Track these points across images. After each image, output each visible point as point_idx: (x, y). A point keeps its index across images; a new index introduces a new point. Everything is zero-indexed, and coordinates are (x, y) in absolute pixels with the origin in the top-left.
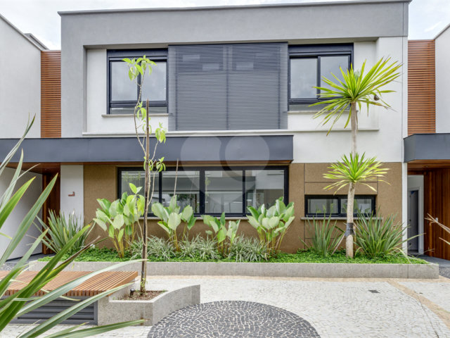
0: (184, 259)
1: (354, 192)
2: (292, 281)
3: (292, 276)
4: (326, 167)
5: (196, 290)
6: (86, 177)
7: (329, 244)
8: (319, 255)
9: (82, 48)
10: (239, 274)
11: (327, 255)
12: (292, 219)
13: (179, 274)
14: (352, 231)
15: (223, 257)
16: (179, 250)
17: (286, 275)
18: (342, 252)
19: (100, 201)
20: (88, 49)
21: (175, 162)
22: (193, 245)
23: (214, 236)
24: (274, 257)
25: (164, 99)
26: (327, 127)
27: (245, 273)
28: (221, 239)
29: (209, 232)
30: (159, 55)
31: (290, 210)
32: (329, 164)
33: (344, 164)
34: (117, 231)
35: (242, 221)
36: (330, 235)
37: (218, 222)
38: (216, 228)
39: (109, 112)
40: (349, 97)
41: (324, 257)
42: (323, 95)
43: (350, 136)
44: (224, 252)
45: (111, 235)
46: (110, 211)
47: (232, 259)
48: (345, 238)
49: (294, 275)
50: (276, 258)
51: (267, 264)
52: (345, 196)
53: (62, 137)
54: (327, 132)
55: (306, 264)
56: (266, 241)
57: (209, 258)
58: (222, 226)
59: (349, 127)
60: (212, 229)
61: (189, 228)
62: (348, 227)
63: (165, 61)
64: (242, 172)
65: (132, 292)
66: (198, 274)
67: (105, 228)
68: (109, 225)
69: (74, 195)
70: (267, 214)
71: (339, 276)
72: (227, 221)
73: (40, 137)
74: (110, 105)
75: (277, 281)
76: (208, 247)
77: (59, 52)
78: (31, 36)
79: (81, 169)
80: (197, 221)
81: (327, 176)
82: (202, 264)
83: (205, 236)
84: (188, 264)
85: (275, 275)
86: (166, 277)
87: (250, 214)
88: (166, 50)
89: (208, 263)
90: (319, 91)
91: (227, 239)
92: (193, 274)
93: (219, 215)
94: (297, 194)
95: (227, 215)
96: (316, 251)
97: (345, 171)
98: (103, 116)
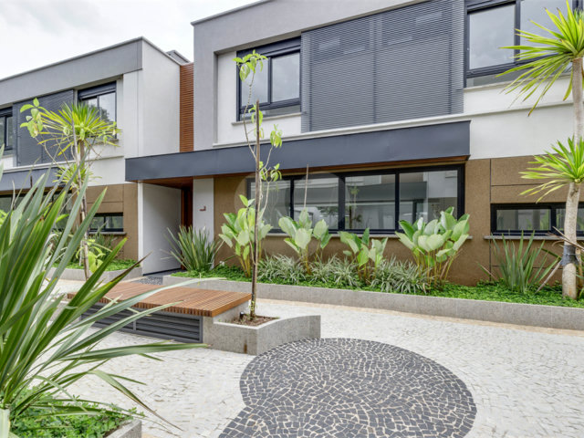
0: (314, 283)
1: (578, 197)
2: (462, 325)
3: (464, 318)
4: (526, 162)
5: (315, 320)
6: (216, 191)
7: (530, 276)
8: (513, 291)
9: (213, 54)
10: (384, 308)
11: (525, 290)
12: (464, 237)
13: (308, 301)
14: (573, 259)
15: (364, 285)
16: (310, 272)
17: (453, 315)
18: (555, 289)
19: (226, 216)
20: (218, 55)
21: (304, 170)
22: (327, 268)
23: (353, 258)
24: (437, 288)
25: (298, 96)
26: (530, 103)
27: (392, 307)
28: (363, 261)
29: (347, 252)
30: (291, 46)
31: (461, 225)
32: (532, 158)
33: (558, 155)
34: (242, 248)
35: (390, 239)
36: (531, 264)
37: (358, 241)
38: (355, 248)
39: (239, 119)
40: (568, 52)
41: (521, 293)
42: (523, 57)
43: (571, 111)
44: (366, 278)
45: (238, 252)
46: (235, 226)
47: (377, 287)
48: (561, 268)
49: (465, 315)
50: (441, 290)
51: (424, 298)
52: (562, 205)
53: (195, 149)
54: (529, 111)
55: (488, 302)
56: (426, 266)
57: (346, 284)
58: (363, 246)
59: (570, 98)
60: (350, 249)
61: (323, 246)
62: (566, 252)
63: (298, 51)
64: (394, 176)
65: (242, 316)
66: (331, 303)
67: (230, 245)
68: (234, 242)
69: (205, 210)
70: (426, 230)
71: (545, 325)
72: (371, 238)
73: (178, 151)
74: (240, 111)
75: (439, 321)
76: (344, 271)
77: (192, 64)
78: (175, 53)
79: (211, 182)
80: (333, 238)
81: (527, 176)
82: (335, 290)
83: (342, 257)
84: (318, 290)
85: (438, 313)
86: (293, 303)
87: (402, 231)
88: (299, 38)
89: (343, 290)
90: (517, 52)
91: (371, 262)
92: (325, 303)
93: (361, 231)
94: (479, 203)
95: (372, 231)
96: (507, 285)
97: (560, 166)
98: (234, 125)
